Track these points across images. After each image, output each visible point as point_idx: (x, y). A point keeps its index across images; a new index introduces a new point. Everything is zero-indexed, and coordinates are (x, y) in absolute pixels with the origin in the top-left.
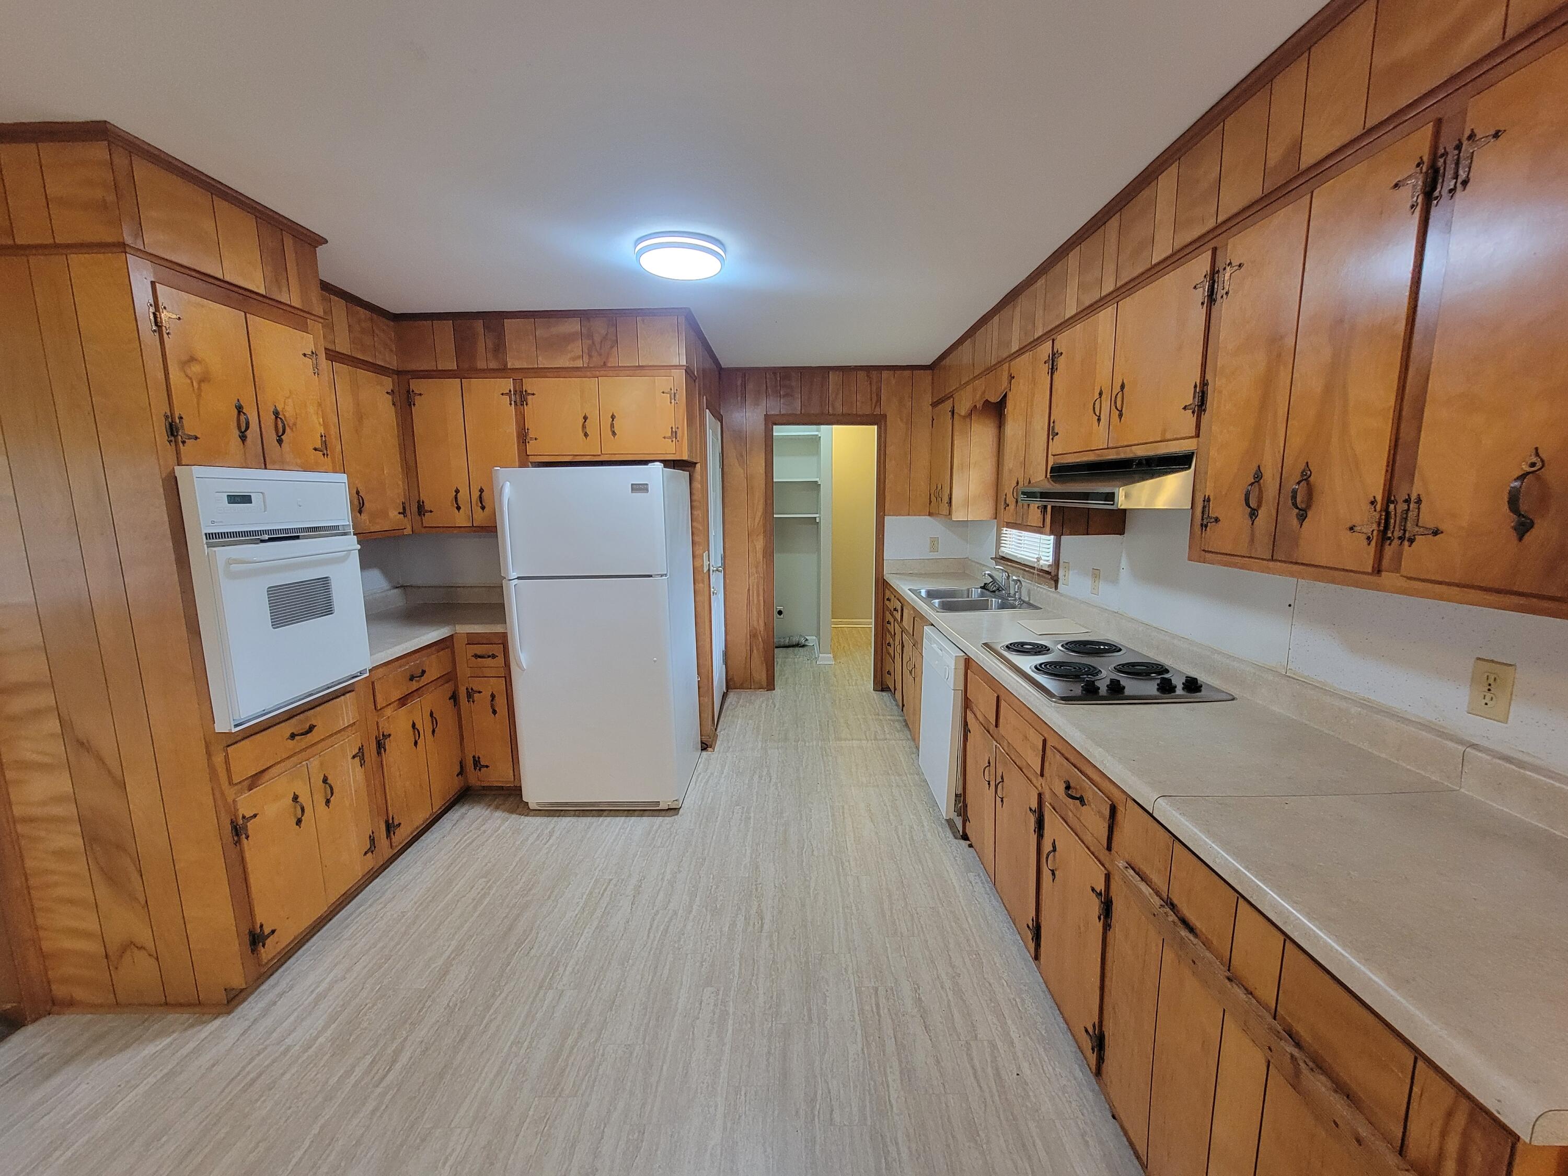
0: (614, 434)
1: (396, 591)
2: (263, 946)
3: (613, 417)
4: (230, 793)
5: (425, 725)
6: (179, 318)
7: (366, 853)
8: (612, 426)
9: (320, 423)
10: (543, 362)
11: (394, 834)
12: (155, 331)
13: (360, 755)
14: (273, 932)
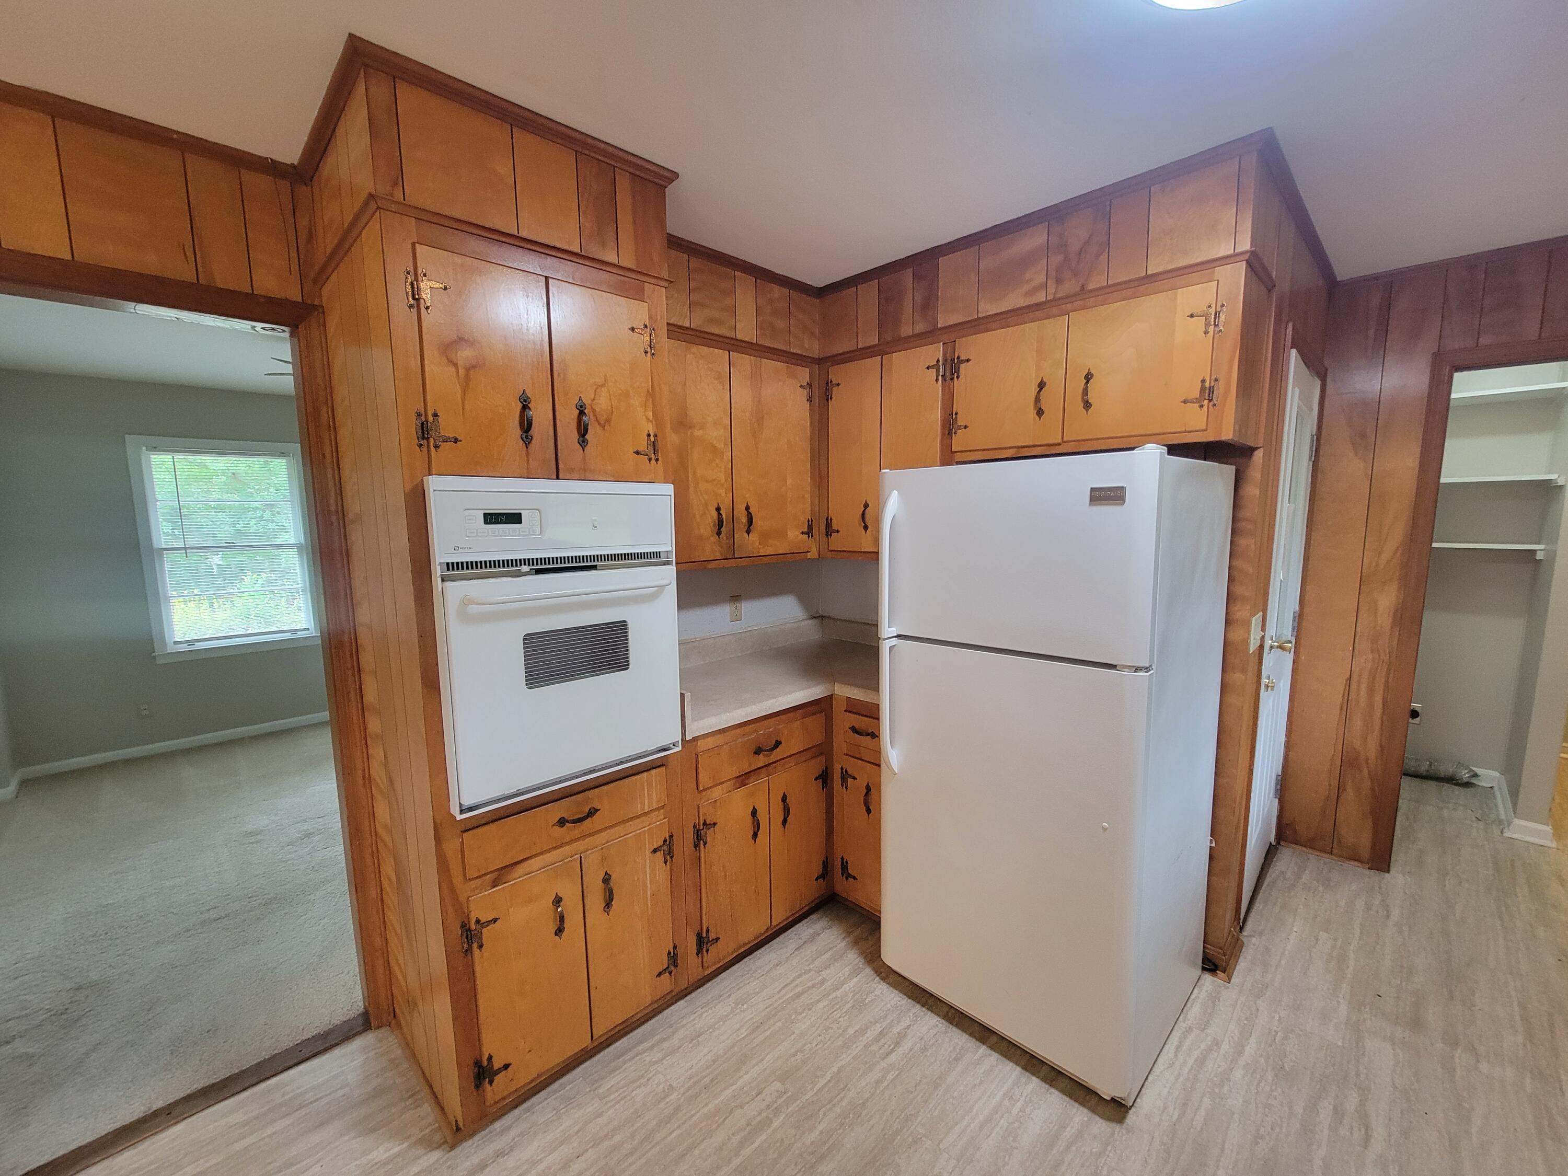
0: (1087, 405)
1: (810, 622)
2: (491, 1083)
3: (1088, 377)
4: (463, 890)
5: (771, 813)
6: (445, 288)
7: (659, 975)
8: (1085, 392)
9: (648, 419)
10: (988, 308)
11: (707, 951)
12: (411, 306)
13: (667, 849)
14: (506, 1067)
